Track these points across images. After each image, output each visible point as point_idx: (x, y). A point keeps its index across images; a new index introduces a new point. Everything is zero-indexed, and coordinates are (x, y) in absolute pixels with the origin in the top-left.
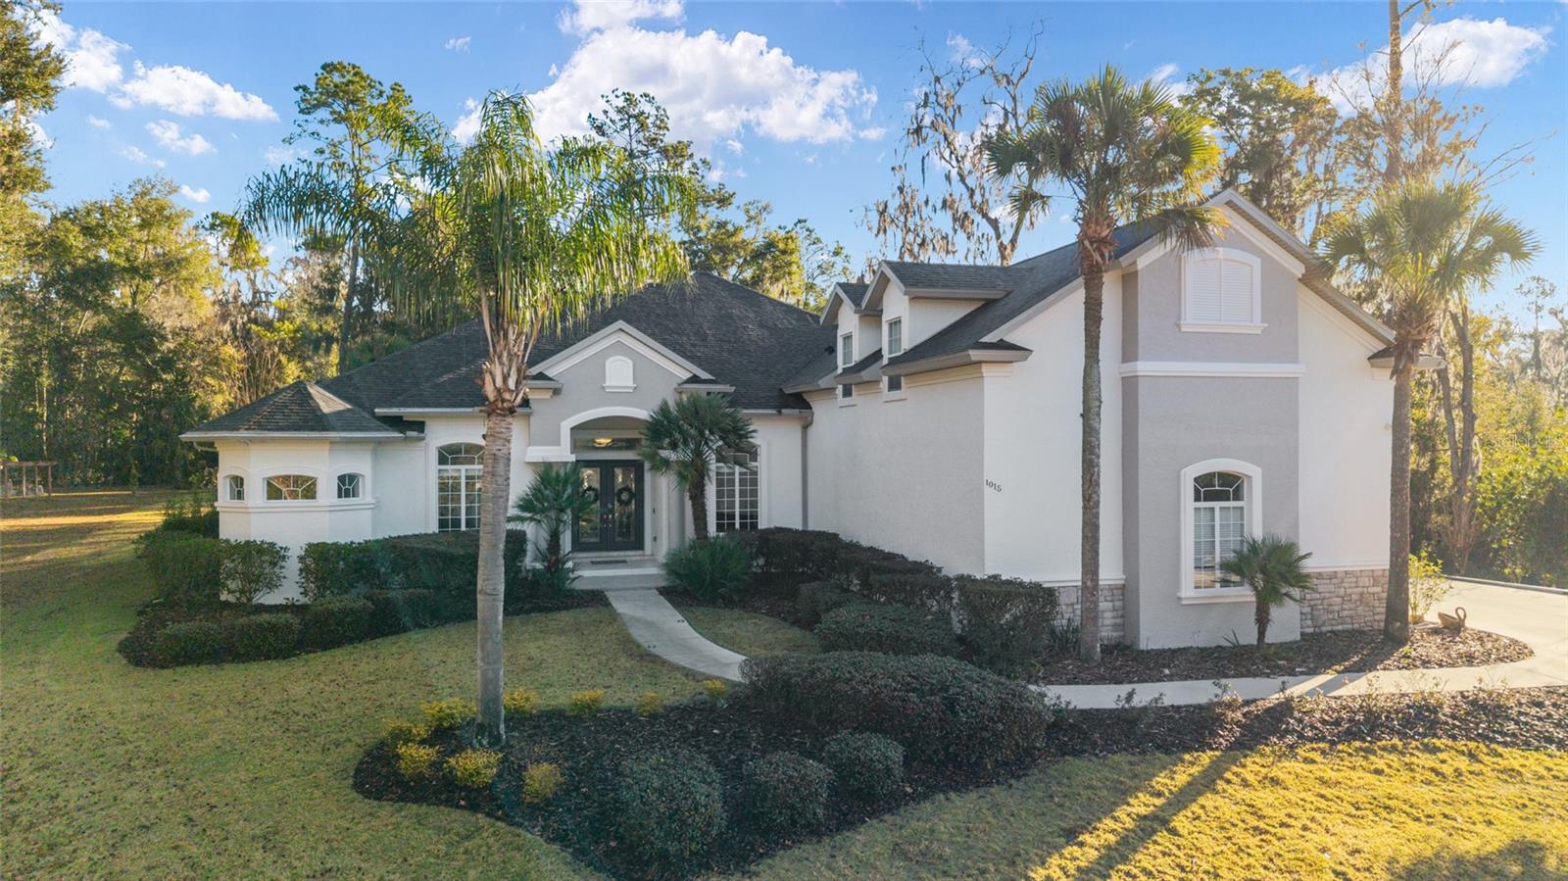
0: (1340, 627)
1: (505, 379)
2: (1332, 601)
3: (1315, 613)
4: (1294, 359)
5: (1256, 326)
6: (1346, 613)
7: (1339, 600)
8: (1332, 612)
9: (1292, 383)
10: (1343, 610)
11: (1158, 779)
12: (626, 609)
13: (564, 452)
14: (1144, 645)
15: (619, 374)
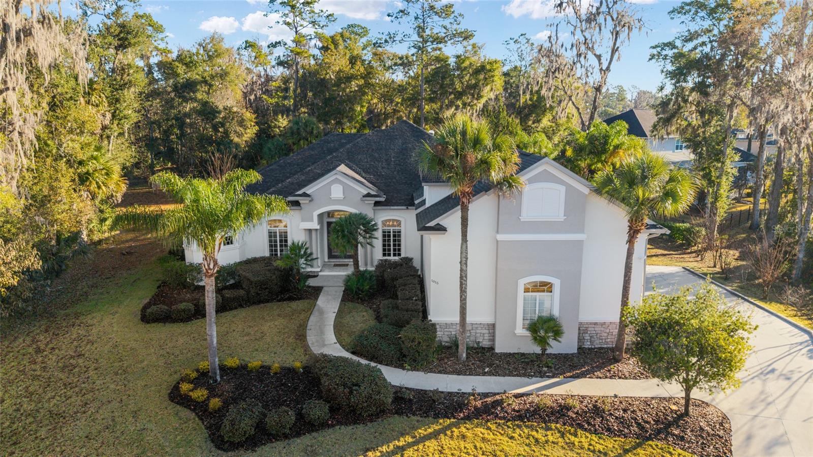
0: (605, 346)
1: (209, 265)
2: (602, 335)
3: (592, 339)
4: (581, 231)
5: (561, 217)
6: (609, 340)
7: (606, 334)
8: (602, 339)
9: (581, 243)
10: (607, 338)
11: (420, 431)
12: (321, 301)
13: (315, 225)
14: (498, 350)
15: (337, 192)
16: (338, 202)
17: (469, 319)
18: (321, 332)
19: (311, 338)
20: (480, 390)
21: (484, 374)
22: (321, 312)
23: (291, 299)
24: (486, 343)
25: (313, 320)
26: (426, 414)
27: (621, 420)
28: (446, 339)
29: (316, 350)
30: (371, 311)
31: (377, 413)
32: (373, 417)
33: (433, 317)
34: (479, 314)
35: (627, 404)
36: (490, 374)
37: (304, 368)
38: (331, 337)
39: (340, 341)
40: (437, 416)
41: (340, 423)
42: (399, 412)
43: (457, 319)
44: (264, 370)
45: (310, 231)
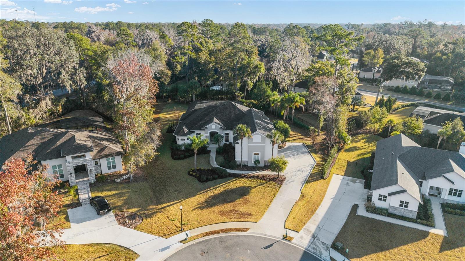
3: (268, 164)
4: (265, 144)
5: (260, 141)
9: (264, 146)
12: (211, 154)
13: (208, 135)
14: (249, 166)
15: (214, 127)
16: (214, 129)
17: (243, 160)
18: (213, 162)
19: (211, 163)
20: (244, 173)
21: (245, 170)
22: (212, 157)
23: (204, 154)
24: (246, 165)
25: (211, 159)
26: (234, 177)
27: (267, 178)
28: (238, 164)
29: (214, 166)
30: (223, 157)
31: (226, 177)
32: (225, 177)
33: (236, 160)
34: (245, 159)
35: (269, 176)
36: (246, 170)
37: (212, 169)
38: (215, 163)
39: (217, 164)
40: (236, 177)
41: (220, 178)
42: (230, 177)
43: (240, 160)
44: (204, 170)
45: (207, 136)
